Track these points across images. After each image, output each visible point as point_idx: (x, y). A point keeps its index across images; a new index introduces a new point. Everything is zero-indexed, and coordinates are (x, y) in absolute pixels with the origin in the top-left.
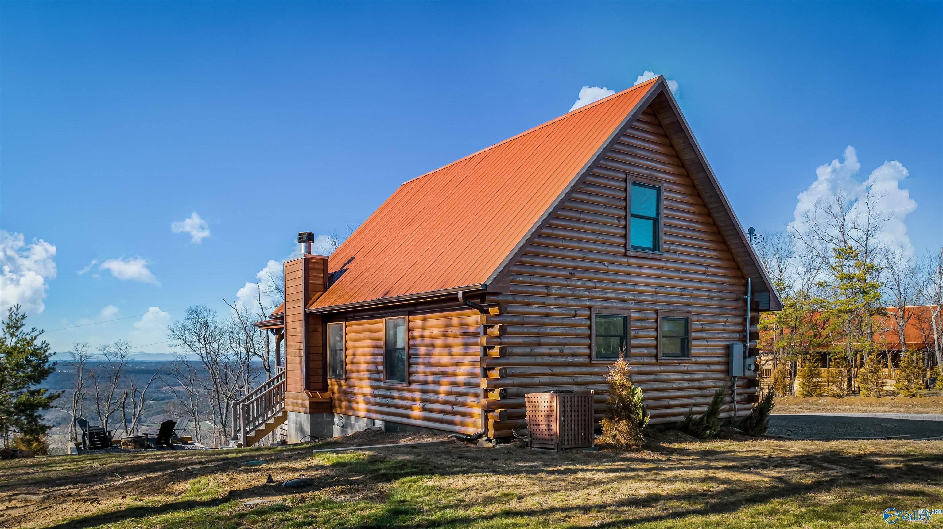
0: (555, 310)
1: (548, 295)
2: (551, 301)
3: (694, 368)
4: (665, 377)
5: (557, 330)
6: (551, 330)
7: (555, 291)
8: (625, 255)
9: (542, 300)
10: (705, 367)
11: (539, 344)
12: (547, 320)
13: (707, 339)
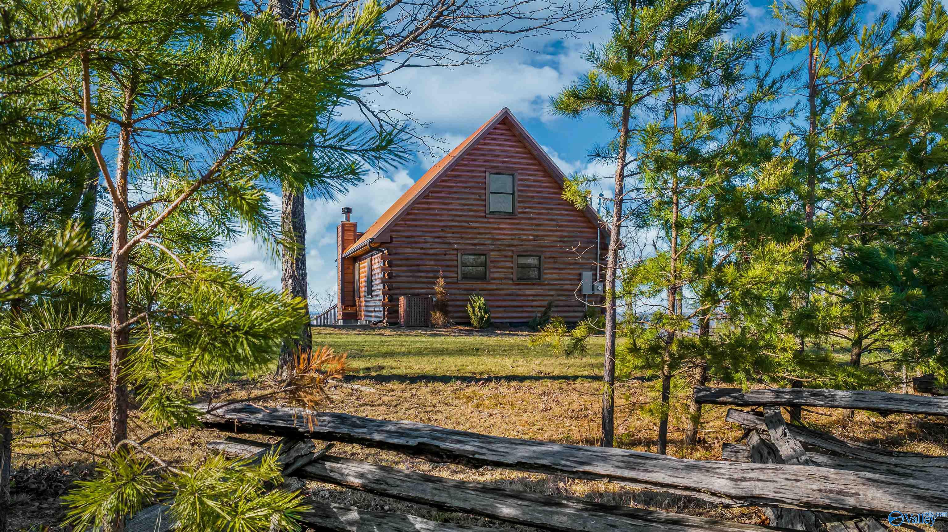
0: (430, 251)
1: (426, 242)
2: (428, 246)
3: (547, 287)
4: (520, 293)
5: (432, 263)
6: (427, 263)
7: (430, 240)
8: (485, 217)
9: (421, 245)
10: (558, 287)
11: (420, 271)
12: (424, 257)
13: (560, 269)
